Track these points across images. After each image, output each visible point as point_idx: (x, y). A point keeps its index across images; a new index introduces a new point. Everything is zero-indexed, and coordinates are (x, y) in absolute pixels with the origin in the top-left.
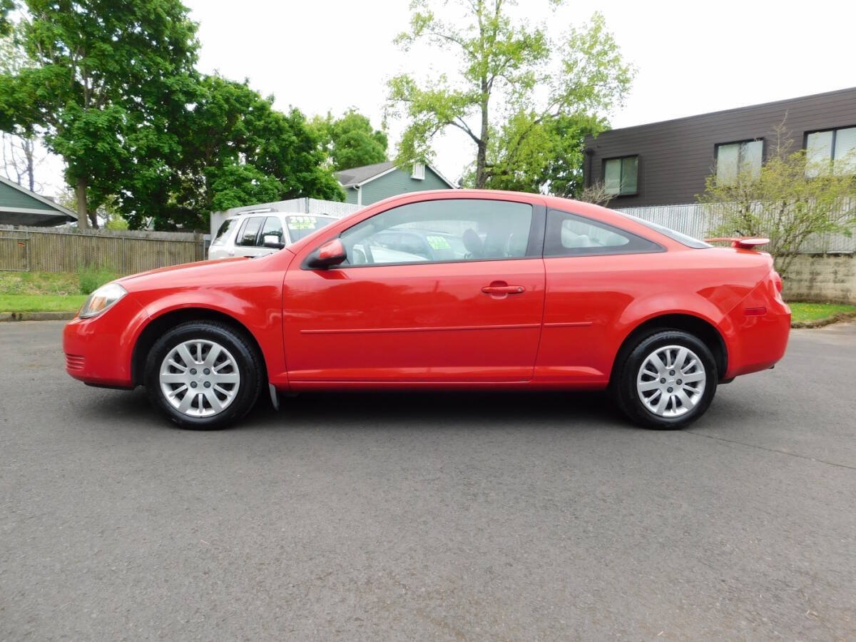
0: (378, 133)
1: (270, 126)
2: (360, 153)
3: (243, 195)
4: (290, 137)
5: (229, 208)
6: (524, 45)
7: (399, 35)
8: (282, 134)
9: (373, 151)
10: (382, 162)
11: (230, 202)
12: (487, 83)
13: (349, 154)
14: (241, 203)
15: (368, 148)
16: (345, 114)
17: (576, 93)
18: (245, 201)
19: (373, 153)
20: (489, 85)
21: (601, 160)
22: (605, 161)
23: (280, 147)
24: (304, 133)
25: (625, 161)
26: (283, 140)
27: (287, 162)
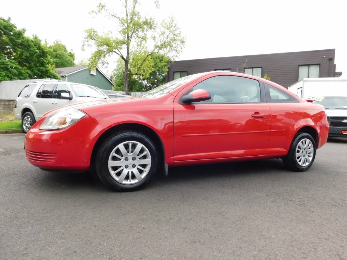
0: (70, 53)
1: (24, 43)
2: (62, 61)
3: (10, 75)
4: (35, 49)
5: (2, 81)
6: (146, 23)
7: (91, 11)
8: (30, 48)
9: (69, 61)
10: (73, 66)
11: (3, 78)
12: (129, 37)
13: (57, 61)
14: (9, 79)
15: (66, 59)
16: (54, 43)
17: (164, 45)
18: (12, 78)
19: (69, 62)
20: (130, 37)
21: (173, 72)
22: (174, 72)
23: (30, 54)
24: (42, 49)
25: (182, 73)
26: (31, 51)
27: (33, 61)
